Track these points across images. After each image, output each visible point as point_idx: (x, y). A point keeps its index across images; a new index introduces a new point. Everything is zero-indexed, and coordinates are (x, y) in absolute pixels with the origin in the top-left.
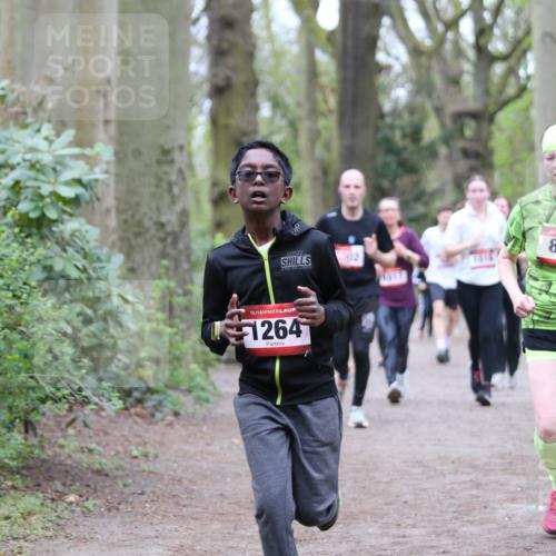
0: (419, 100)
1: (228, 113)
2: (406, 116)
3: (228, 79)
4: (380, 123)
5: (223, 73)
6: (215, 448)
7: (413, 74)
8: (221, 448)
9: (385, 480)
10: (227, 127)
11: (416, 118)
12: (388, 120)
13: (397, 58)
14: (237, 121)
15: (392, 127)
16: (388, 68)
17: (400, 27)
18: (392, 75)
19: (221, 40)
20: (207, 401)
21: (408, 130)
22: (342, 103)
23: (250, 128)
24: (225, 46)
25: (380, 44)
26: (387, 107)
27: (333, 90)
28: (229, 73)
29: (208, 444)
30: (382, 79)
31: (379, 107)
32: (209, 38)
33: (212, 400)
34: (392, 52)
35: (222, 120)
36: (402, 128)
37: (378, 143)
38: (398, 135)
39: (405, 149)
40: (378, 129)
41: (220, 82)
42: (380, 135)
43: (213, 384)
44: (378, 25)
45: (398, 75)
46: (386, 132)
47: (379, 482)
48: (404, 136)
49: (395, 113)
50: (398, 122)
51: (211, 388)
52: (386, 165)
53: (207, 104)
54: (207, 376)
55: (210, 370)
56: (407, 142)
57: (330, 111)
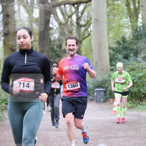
0: (61, 37)
1: (8, 41)
2: (57, 41)
3: (8, 31)
4: (51, 43)
5: (7, 30)
6: (4, 133)
7: (59, 30)
8: (6, 133)
9: (51, 142)
10: (8, 44)
11: (60, 42)
12: (53, 43)
13: (55, 26)
14: (11, 43)
15: (54, 45)
16: (53, 28)
17: (56, 17)
18: (54, 30)
19: (6, 21)
20: (2, 120)
21: (58, 46)
22: (40, 38)
23: (14, 45)
24: (7, 22)
25: (50, 22)
26: (52, 39)
27: (38, 35)
28: (8, 30)
29: (2, 132)
30: (51, 31)
31: (50, 39)
32: (3, 20)
33: (4, 120)
34: (54, 24)
35: (7, 43)
36: (56, 45)
37: (50, 49)
38: (55, 47)
39: (57, 51)
40: (50, 45)
41: (6, 32)
42: (50, 47)
43: (4, 116)
44: (50, 17)
45: (56, 30)
46: (52, 46)
47: (50, 142)
48: (57, 47)
49: (55, 41)
50: (55, 43)
51: (3, 117)
52: (52, 55)
53: (3, 38)
54: (2, 113)
55: (3, 112)
56: (58, 49)
57: (37, 40)
